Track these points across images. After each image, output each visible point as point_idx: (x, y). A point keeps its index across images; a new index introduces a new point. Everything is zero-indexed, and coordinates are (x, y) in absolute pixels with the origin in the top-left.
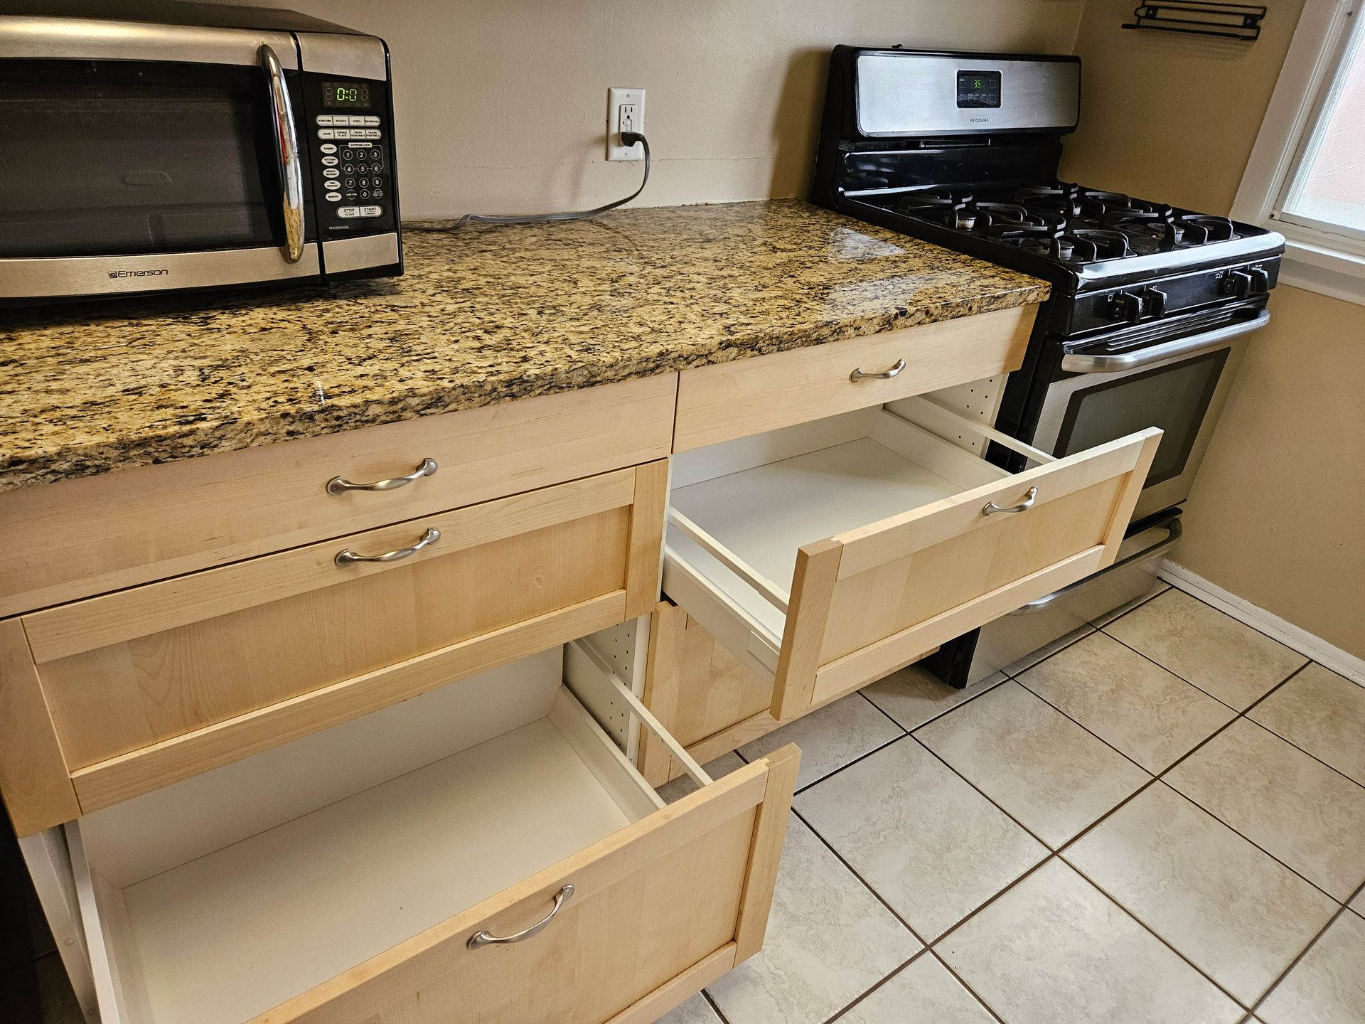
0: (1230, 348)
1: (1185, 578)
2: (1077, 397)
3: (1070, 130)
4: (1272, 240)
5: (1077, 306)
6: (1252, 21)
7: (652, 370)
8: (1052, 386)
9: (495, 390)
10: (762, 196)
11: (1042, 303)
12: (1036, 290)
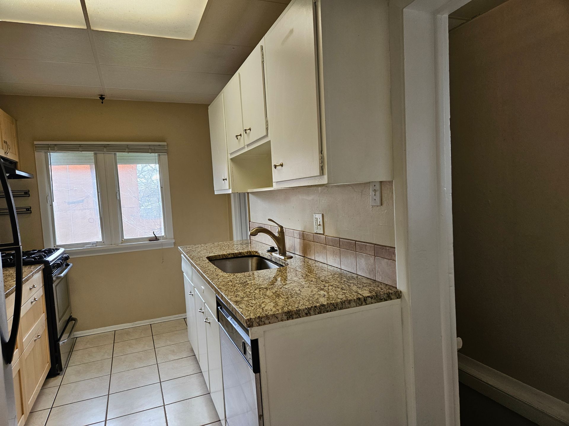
1: (78, 334)
2: (56, 286)
4: (61, 250)
6: (28, 209)
8: (53, 284)
11: (44, 269)
12: (42, 266)
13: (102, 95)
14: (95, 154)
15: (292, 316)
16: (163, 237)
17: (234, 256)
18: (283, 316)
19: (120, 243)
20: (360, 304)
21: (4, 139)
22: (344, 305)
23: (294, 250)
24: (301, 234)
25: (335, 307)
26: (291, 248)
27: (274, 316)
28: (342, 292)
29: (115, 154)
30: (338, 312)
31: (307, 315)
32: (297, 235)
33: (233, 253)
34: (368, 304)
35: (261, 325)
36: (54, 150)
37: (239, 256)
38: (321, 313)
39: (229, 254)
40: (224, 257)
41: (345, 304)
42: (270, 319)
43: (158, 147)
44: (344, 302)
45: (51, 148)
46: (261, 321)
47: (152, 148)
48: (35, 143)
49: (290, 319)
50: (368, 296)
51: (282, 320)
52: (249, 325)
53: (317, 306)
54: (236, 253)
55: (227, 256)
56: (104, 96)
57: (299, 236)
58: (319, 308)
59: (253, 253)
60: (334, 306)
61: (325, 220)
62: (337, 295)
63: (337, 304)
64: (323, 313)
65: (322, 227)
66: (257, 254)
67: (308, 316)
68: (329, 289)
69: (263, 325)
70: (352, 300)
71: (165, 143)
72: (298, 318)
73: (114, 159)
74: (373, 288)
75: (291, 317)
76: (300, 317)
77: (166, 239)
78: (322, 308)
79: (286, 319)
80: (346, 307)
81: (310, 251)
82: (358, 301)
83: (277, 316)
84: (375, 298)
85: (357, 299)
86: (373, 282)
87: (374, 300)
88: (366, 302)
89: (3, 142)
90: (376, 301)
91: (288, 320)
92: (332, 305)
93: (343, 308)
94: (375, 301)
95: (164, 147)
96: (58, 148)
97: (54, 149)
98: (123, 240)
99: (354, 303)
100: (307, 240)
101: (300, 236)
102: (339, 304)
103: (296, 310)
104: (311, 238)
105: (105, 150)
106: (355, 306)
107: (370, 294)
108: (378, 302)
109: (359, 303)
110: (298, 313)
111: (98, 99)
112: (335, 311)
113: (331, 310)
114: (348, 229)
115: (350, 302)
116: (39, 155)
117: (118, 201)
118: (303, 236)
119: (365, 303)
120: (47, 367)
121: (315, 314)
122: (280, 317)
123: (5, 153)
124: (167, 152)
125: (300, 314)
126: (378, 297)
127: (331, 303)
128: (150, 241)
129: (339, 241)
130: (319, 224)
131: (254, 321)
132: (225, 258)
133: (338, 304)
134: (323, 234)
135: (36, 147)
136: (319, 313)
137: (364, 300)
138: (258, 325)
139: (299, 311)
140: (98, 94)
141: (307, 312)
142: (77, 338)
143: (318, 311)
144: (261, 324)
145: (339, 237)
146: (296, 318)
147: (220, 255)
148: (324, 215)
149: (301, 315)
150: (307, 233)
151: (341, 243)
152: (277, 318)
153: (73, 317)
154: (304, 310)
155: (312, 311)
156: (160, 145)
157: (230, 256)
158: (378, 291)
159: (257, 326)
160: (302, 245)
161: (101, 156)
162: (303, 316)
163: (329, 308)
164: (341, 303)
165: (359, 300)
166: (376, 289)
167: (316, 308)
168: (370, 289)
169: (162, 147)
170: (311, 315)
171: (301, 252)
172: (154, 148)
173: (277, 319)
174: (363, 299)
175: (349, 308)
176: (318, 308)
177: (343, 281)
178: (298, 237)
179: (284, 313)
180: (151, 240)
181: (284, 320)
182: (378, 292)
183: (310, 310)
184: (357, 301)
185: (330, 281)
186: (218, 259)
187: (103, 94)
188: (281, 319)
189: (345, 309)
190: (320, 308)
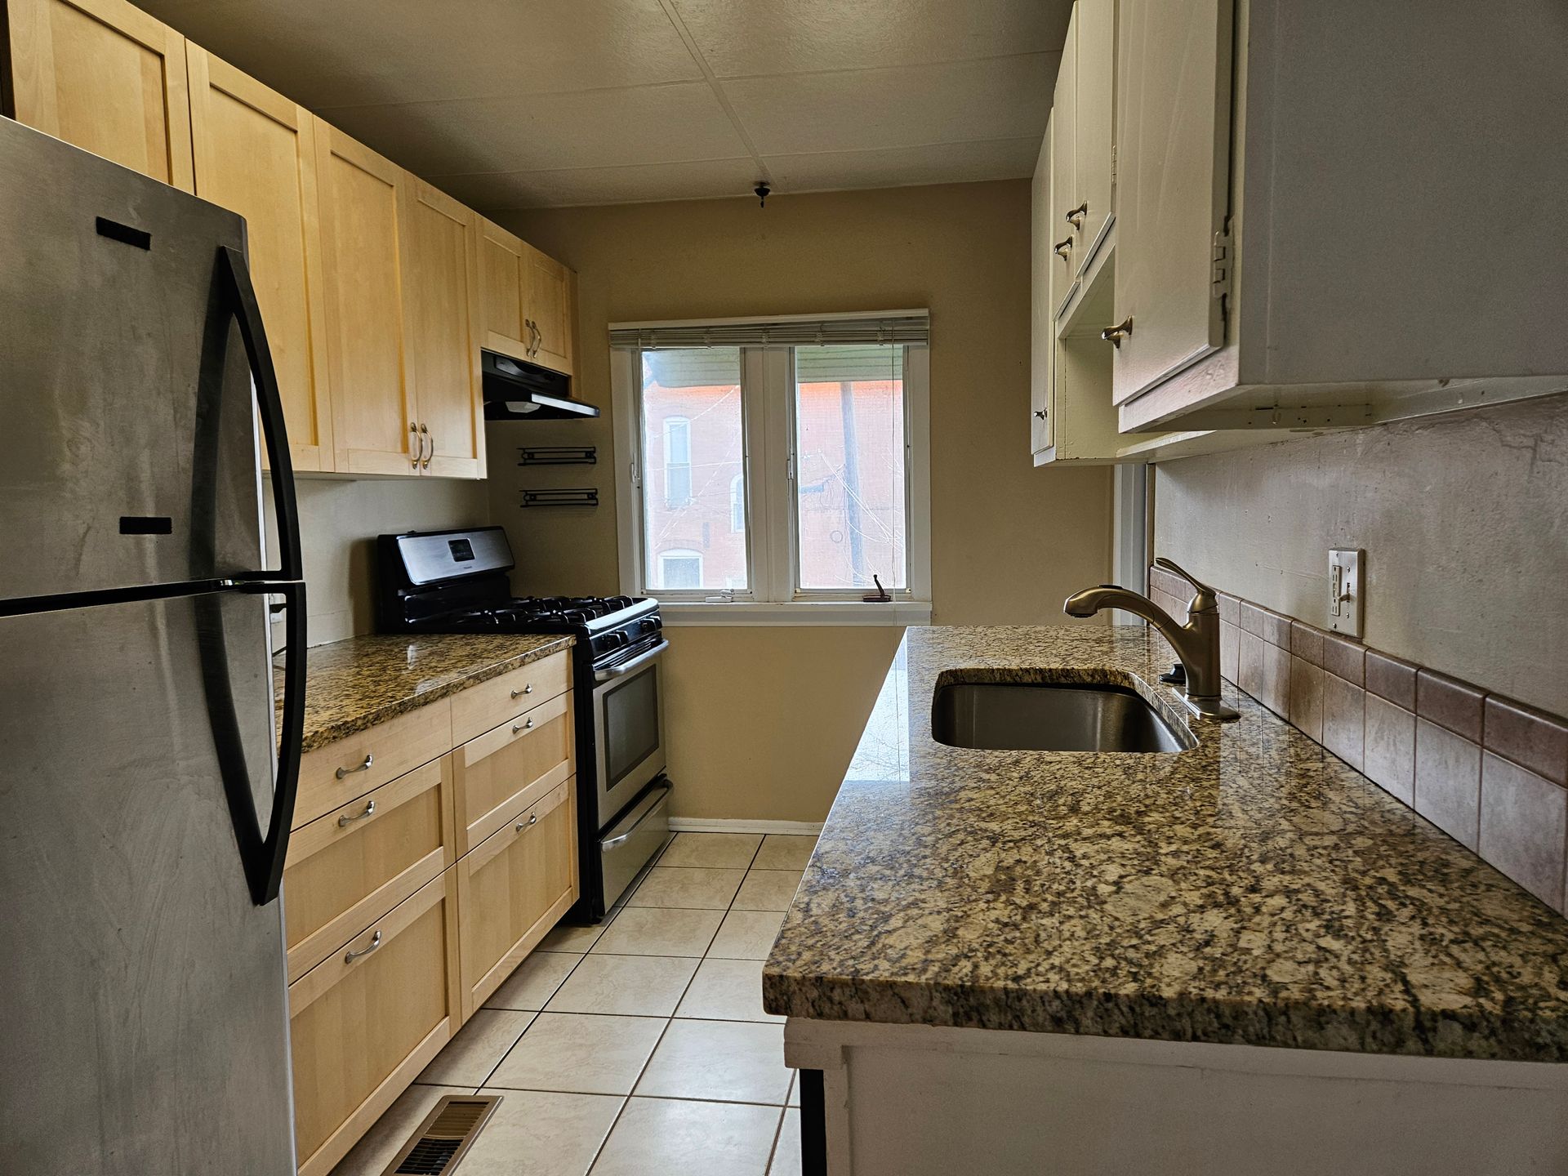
0: (655, 665)
1: (684, 823)
2: (606, 696)
3: (512, 567)
4: (650, 603)
5: (592, 643)
6: (592, 496)
7: (445, 694)
8: (594, 690)
9: (395, 709)
10: (351, 636)
11: (574, 647)
12: (568, 640)
13: (762, 184)
14: (744, 351)
15: (980, 1014)
16: (902, 591)
17: (1042, 678)
18: (935, 1003)
19: (790, 598)
20: (1384, 1045)
21: (525, 317)
22: (1280, 1028)
23: (1261, 687)
24: (1286, 629)
25: (1226, 1027)
26: (1253, 681)
27: (890, 992)
28: (1311, 948)
29: (791, 351)
30: (1238, 1053)
31: (1057, 1025)
32: (1270, 632)
33: (1041, 670)
34: (1442, 1054)
35: (829, 1018)
36: (649, 344)
37: (1063, 680)
38: (1138, 1035)
39: (1027, 670)
40: (1009, 679)
41: (1289, 1021)
42: (869, 1000)
43: (904, 325)
44: (1285, 1013)
45: (642, 339)
46: (831, 1000)
47: (887, 329)
48: (612, 326)
49: (970, 1023)
50: (1444, 1012)
51: (929, 1020)
52: (774, 1005)
53: (1117, 995)
54: (1050, 670)
55: (1017, 675)
56: (768, 184)
57: (1276, 636)
58: (1132, 1009)
59: (1113, 679)
60: (1218, 1016)
61: (1372, 577)
62: (1278, 955)
63: (1239, 1012)
64: (1151, 1037)
65: (1352, 608)
66: (1126, 684)
67: (1064, 1032)
68: (1264, 909)
69: (840, 1018)
70: (1335, 1012)
71: (924, 312)
72: (1011, 1028)
73: (787, 364)
74: (1518, 961)
75: (974, 1015)
76: (1023, 1028)
77: (911, 599)
78: (1149, 1011)
79: (948, 1017)
80: (1295, 1039)
81: (1309, 702)
82: (1374, 1026)
83: (904, 994)
84: (1493, 1032)
85: (1369, 1010)
86: (1539, 924)
87: (1487, 1038)
88: (1425, 1041)
89: (524, 322)
90: (1496, 1049)
91: (956, 1024)
92: (1209, 1011)
93: (1273, 1038)
94: (1490, 1046)
95: (922, 324)
96: (659, 339)
97: (648, 341)
98: (798, 590)
99: (1345, 1030)
100: (1303, 655)
101: (1280, 636)
102: (1251, 1016)
103: (1005, 989)
104: (1316, 651)
105: (764, 340)
106: (1352, 1047)
107: (1468, 1000)
108: (1513, 1056)
109: (1379, 1035)
110: (1010, 1007)
111: (754, 197)
112: (1221, 1042)
113: (1199, 1033)
114: (1459, 628)
115: (1320, 1017)
116: (620, 358)
117: (791, 483)
118: (1292, 637)
119: (1420, 1046)
120: (565, 899)
121: (1106, 1034)
122: (918, 1003)
123: (528, 350)
124: (929, 338)
125: (1022, 1011)
126: (1512, 1029)
127: (1203, 1000)
128: (865, 600)
129: (1413, 679)
130: (1344, 592)
131: (794, 992)
132: (1012, 681)
133: (1247, 1013)
134: (1359, 640)
135: (613, 338)
136: (1125, 1033)
137: (1419, 1026)
138: (811, 1010)
139: (1020, 1000)
140: (754, 179)
141: (1063, 1014)
142: (678, 832)
143: (1123, 1021)
144: (827, 1010)
145: (1417, 661)
146: (1000, 1027)
147: (993, 670)
148: (1370, 555)
149: (1026, 1020)
150: (1302, 627)
151: (1421, 694)
152: (903, 1002)
153: (668, 778)
154: (1046, 999)
155: (1090, 1014)
156: (911, 318)
157: (1027, 679)
158: (1534, 991)
159: (808, 1015)
160: (1286, 675)
161: (754, 356)
162: (1038, 1028)
163: (1186, 1022)
164: (1261, 1013)
165: (1380, 1018)
166: (1527, 977)
167: (1110, 1005)
168: (1494, 964)
169: (916, 324)
170: (1082, 1030)
171: (1280, 703)
172: (891, 329)
173: (904, 1010)
174: (1409, 1021)
175: (1313, 1047)
176: (1125, 1009)
177: (1368, 881)
178: (1274, 639)
179: (940, 989)
180: (869, 598)
181: (937, 1022)
182: (1530, 996)
183: (1077, 1006)
184: (1368, 1023)
185: (1305, 865)
186: (986, 681)
187: (764, 180)
188: (926, 1012)
189: (1286, 1045)
190: (1138, 1009)
